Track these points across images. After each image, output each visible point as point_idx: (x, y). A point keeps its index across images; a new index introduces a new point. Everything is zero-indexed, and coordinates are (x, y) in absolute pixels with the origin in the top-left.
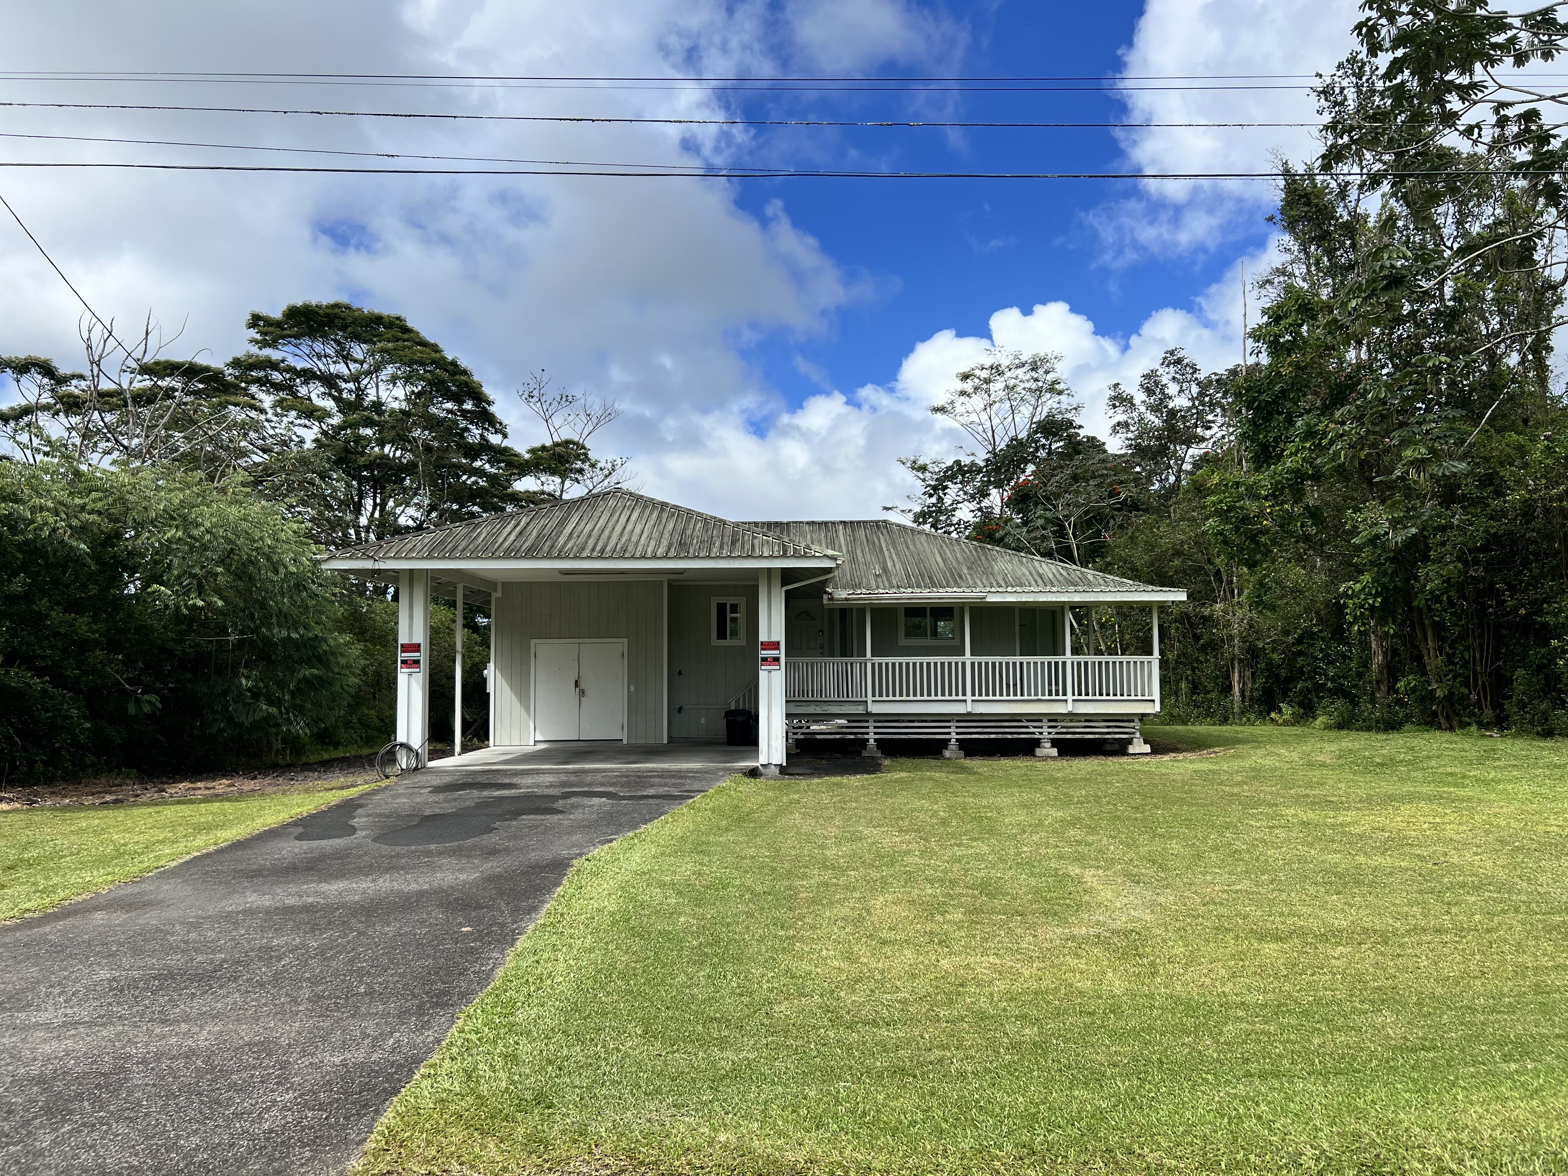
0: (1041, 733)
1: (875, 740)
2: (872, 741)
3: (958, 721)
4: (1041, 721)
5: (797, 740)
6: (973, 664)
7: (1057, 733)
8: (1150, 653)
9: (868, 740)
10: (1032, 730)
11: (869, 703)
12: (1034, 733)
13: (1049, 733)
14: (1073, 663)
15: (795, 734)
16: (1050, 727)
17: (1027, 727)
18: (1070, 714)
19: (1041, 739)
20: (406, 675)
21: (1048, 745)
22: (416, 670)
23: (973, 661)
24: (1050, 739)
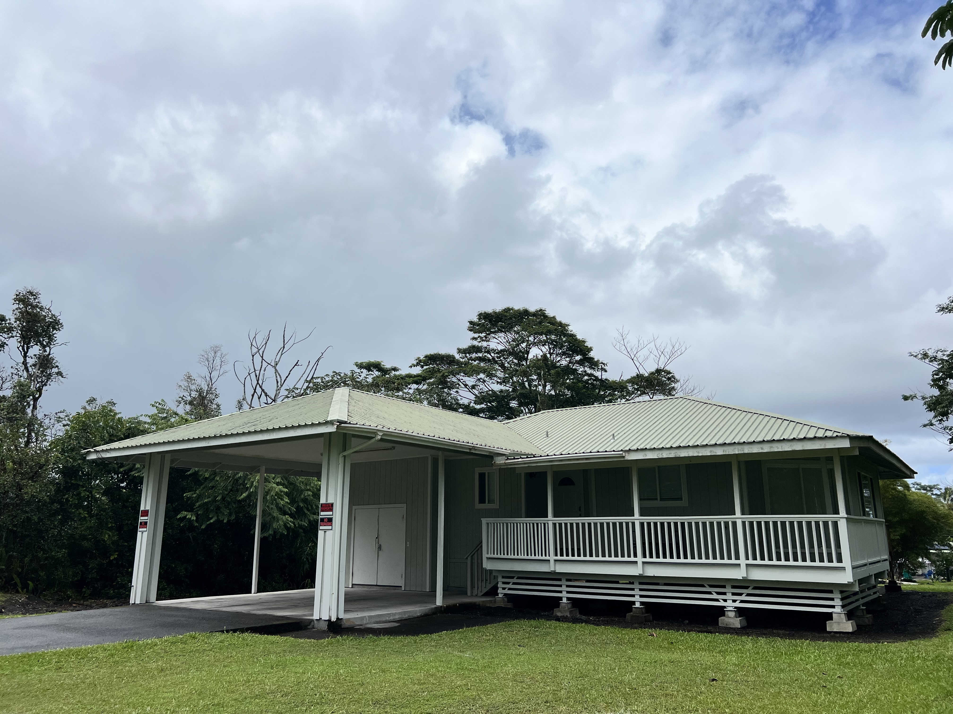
0: (725, 601)
1: (568, 599)
2: (565, 600)
3: (641, 583)
4: (724, 587)
5: (505, 595)
6: (642, 524)
7: (742, 602)
8: (836, 512)
9: (561, 598)
10: (715, 596)
11: (552, 562)
12: (717, 600)
13: (734, 601)
14: (744, 523)
15: (504, 589)
16: (734, 594)
17: (710, 593)
18: (745, 580)
19: (725, 607)
20: (141, 533)
21: (732, 614)
22: (145, 529)
23: (642, 521)
24: (735, 608)
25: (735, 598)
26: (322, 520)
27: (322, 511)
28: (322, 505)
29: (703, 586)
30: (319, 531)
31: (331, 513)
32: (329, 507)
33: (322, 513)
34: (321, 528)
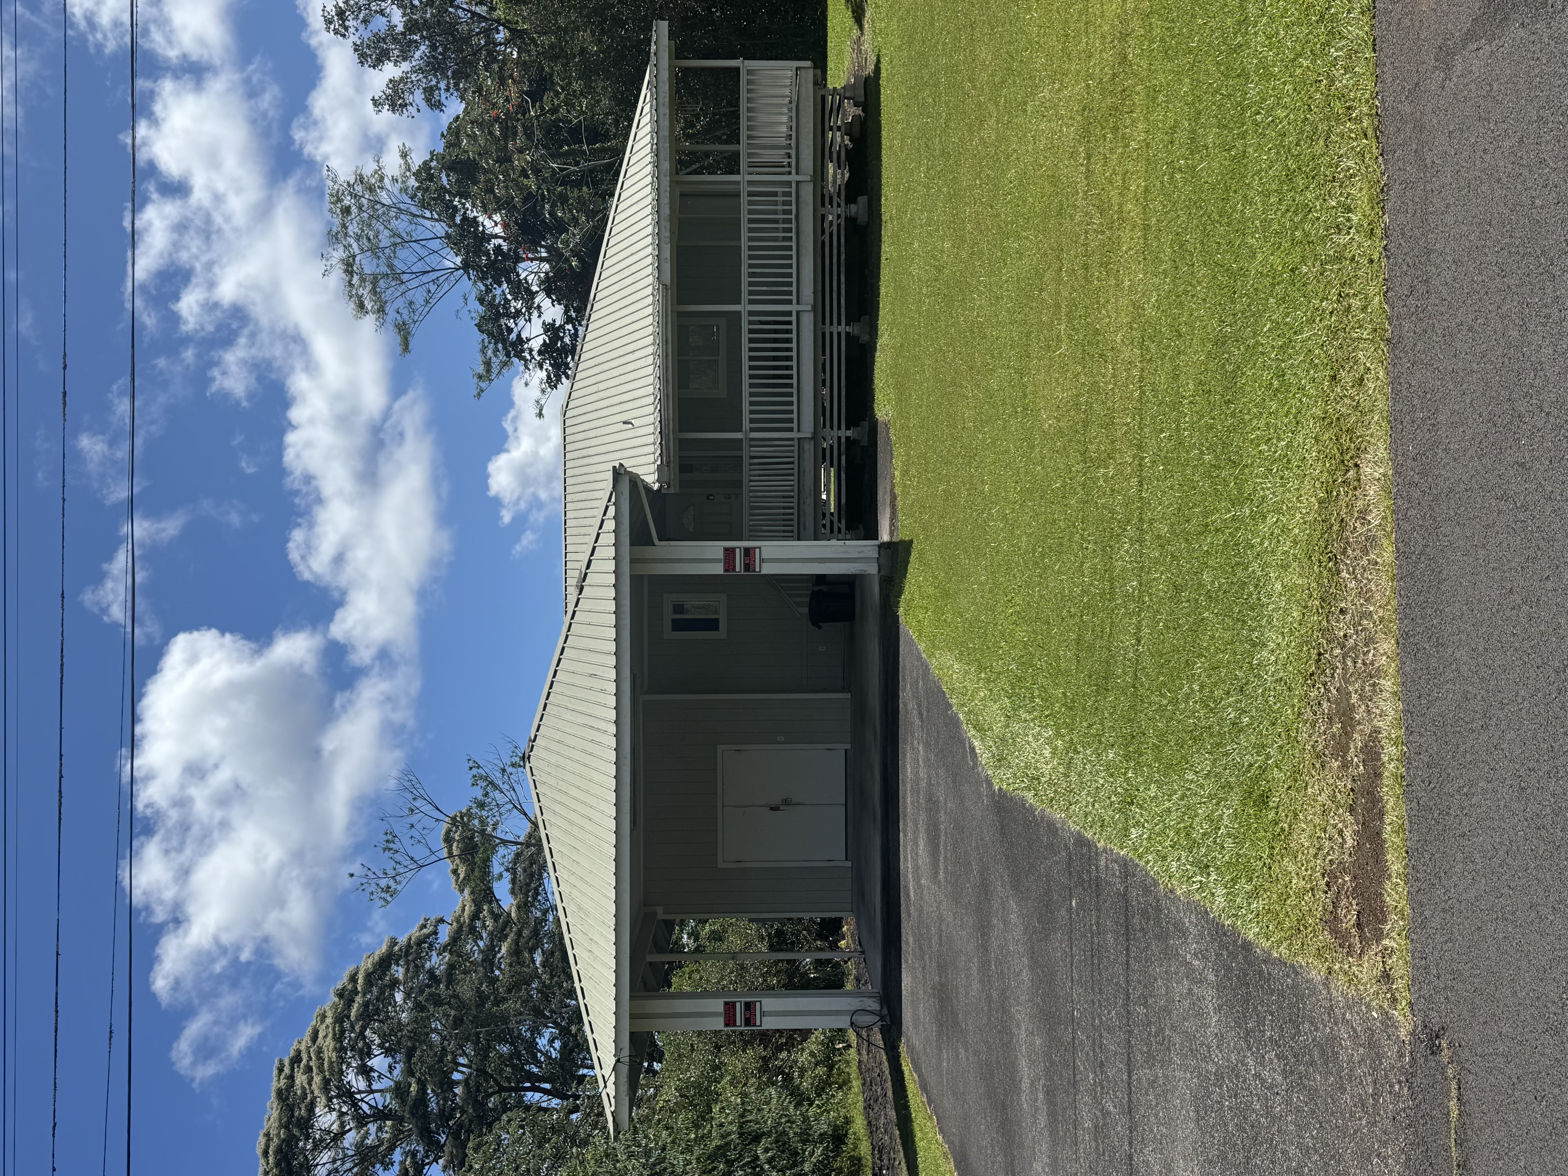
0: (839, 216)
1: (848, 428)
2: (849, 433)
3: (824, 323)
4: (823, 216)
5: (845, 528)
6: (751, 302)
8: (737, 70)
9: (847, 438)
10: (835, 227)
11: (800, 435)
12: (839, 226)
13: (839, 205)
14: (750, 173)
15: (839, 530)
16: (831, 206)
17: (831, 234)
18: (814, 181)
19: (846, 217)
20: (764, 1019)
21: (853, 208)
22: (758, 1004)
23: (747, 301)
24: (846, 204)
25: (835, 205)
26: (747, 567)
27: (734, 569)
28: (726, 570)
29: (823, 242)
30: (762, 573)
31: (738, 551)
32: (729, 553)
33: (738, 569)
34: (757, 569)
